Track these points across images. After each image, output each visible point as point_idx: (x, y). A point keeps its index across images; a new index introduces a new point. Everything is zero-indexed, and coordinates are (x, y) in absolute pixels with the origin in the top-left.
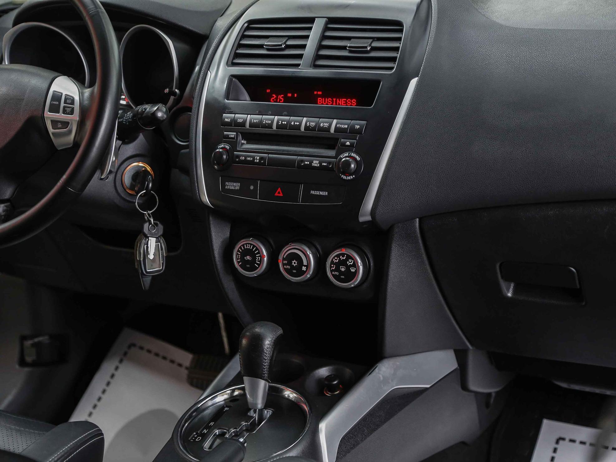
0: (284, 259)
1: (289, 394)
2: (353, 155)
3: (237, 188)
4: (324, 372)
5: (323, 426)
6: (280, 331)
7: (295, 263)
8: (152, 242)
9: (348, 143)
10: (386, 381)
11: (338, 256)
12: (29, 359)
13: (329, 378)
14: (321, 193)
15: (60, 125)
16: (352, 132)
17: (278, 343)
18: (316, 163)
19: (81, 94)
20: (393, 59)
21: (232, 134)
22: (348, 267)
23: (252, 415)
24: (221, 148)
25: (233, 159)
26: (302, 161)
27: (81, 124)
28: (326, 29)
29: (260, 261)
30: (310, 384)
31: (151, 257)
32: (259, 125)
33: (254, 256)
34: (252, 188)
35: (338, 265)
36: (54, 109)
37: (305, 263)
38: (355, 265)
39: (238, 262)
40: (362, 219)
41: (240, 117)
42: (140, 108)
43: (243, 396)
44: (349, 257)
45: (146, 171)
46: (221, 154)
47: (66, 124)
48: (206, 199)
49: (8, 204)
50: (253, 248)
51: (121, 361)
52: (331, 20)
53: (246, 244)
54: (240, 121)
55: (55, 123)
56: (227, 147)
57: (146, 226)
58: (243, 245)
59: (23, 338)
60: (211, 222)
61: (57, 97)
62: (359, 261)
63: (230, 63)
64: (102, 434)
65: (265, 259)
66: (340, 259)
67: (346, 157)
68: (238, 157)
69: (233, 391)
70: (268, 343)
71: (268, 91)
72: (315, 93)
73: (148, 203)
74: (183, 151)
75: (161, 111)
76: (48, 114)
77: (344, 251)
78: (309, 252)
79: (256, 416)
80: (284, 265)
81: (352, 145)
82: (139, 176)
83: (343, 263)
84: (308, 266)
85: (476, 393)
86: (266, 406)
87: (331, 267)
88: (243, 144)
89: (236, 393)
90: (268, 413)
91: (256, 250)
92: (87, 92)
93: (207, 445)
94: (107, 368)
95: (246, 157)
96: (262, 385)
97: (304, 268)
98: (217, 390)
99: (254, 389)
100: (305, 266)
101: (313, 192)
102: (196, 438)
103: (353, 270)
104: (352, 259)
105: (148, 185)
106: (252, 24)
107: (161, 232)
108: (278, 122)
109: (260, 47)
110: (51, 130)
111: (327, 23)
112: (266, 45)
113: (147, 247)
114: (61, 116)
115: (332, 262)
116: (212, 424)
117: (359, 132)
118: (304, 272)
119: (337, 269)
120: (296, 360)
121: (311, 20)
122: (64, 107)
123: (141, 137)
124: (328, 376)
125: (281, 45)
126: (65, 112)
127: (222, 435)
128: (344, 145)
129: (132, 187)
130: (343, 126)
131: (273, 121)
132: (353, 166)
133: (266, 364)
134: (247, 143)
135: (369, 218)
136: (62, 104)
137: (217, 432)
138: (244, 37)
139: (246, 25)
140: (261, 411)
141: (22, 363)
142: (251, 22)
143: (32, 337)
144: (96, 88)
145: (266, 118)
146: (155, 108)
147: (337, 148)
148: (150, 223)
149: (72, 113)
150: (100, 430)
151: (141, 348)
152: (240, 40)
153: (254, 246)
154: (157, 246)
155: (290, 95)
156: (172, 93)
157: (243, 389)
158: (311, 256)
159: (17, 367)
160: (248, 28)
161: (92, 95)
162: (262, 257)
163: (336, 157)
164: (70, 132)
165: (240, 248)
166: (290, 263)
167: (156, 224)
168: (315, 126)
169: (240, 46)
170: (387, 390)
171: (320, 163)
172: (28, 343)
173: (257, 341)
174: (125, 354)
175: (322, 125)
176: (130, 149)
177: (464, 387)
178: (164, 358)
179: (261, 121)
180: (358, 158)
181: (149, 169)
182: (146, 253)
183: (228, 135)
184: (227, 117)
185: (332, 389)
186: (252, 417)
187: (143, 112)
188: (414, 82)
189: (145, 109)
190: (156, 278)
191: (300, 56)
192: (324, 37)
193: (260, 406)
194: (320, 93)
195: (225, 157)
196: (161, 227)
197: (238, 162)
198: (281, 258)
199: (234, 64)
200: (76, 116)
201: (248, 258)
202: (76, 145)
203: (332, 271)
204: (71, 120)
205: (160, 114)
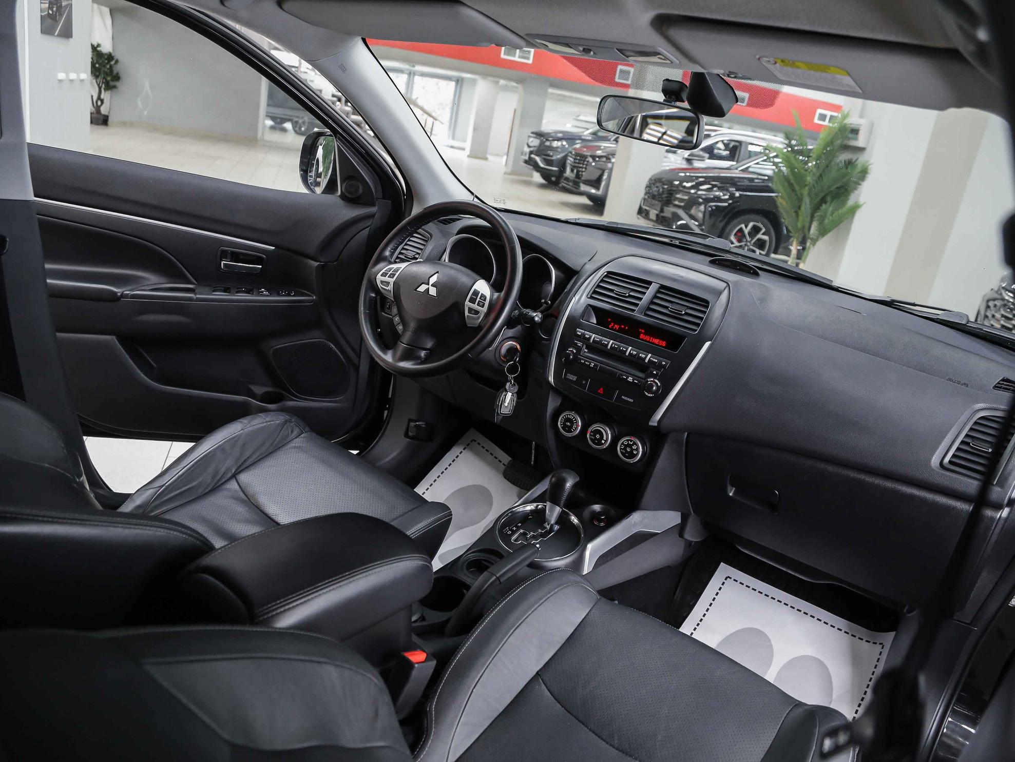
0: (591, 432)
1: (574, 520)
2: (656, 381)
3: (575, 379)
4: (597, 507)
5: (590, 546)
6: (578, 479)
7: (598, 436)
8: (509, 395)
9: (655, 372)
10: (635, 524)
11: (628, 440)
12: (411, 434)
13: (600, 514)
14: (629, 400)
15: (473, 312)
16: (659, 366)
17: (575, 486)
18: (630, 379)
19: (492, 295)
20: (698, 325)
21: (580, 344)
22: (632, 450)
23: (546, 526)
24: (570, 351)
25: (576, 359)
26: (622, 375)
27: (487, 314)
28: (658, 291)
29: (576, 428)
30: (586, 514)
31: (506, 405)
32: (600, 343)
33: (572, 423)
34: (584, 382)
35: (626, 446)
36: (473, 301)
37: (605, 438)
38: (637, 450)
39: (561, 425)
40: (650, 424)
41: (588, 334)
42: (525, 311)
43: (543, 510)
44: (635, 443)
45: (517, 348)
46: (569, 355)
47: (477, 312)
48: (551, 379)
49: (429, 351)
50: (573, 418)
51: (464, 449)
52: (662, 287)
53: (569, 415)
54: (587, 336)
55: (470, 310)
56: (575, 351)
57: (508, 384)
58: (567, 415)
59: (410, 420)
60: (550, 396)
61: (476, 293)
62: (641, 448)
63: (589, 296)
64: (452, 515)
65: (579, 428)
66: (628, 443)
67: (651, 381)
68: (581, 359)
69: (538, 505)
70: (569, 485)
71: (610, 320)
72: (640, 330)
73: (512, 370)
74: (543, 342)
75: (538, 317)
76: (467, 303)
77: (633, 439)
78: (609, 432)
79: (548, 527)
80: (590, 435)
81: (657, 374)
82: (511, 350)
83: (630, 446)
84: (606, 441)
85: (686, 539)
86: (556, 523)
87: (621, 446)
88: (585, 352)
89: (540, 507)
90: (556, 527)
91: (574, 420)
92: (496, 295)
93: (514, 537)
94: (455, 451)
95: (585, 361)
96: (558, 510)
97: (603, 442)
98: (526, 503)
99: (552, 511)
100: (604, 440)
101: (623, 397)
102: (508, 531)
103: (635, 452)
104: (636, 445)
105: (516, 359)
106: (610, 274)
107: (516, 390)
108: (612, 345)
109: (612, 291)
110: (467, 313)
111: (660, 288)
112: (616, 291)
113: (505, 398)
114: (475, 306)
115: (623, 443)
116: (520, 525)
117: (664, 366)
118: (603, 444)
119: (625, 449)
120: (581, 494)
121: (650, 283)
122: (479, 301)
123: (519, 327)
124: (599, 512)
125: (626, 294)
126: (478, 305)
127: (524, 534)
128: (652, 372)
129: (505, 356)
130: (654, 360)
131: (609, 343)
132: (654, 388)
133: (564, 498)
134: (588, 352)
135: (656, 424)
136: (478, 299)
137: (522, 531)
138: (602, 281)
139: (606, 273)
140: (552, 525)
141: (406, 435)
142: (609, 273)
143: (416, 421)
144: (503, 294)
145: (605, 340)
146: (535, 314)
147: (646, 373)
148: (511, 383)
149: (483, 306)
150: (451, 512)
151: (479, 444)
152: (600, 282)
153: (574, 418)
154: (511, 398)
155: (623, 326)
156: (546, 303)
157: (545, 506)
158: (610, 435)
159: (403, 436)
160: (606, 276)
161: (498, 297)
162: (578, 426)
163: (645, 379)
164: (479, 318)
165: (565, 416)
166: (595, 436)
167: (514, 385)
168: (636, 354)
169: (598, 286)
170: (635, 531)
171: (633, 380)
172: (412, 424)
173: (562, 482)
174: (468, 445)
175: (640, 355)
176: (511, 333)
177: (681, 535)
178: (492, 454)
179: (601, 341)
180: (659, 384)
181: (518, 347)
182: (504, 401)
183: (577, 343)
184: (580, 332)
185: (600, 521)
186: (546, 528)
187: (526, 314)
188: (707, 344)
189: (528, 313)
190: (506, 418)
191: (637, 305)
192: (655, 297)
193: (553, 522)
194: (643, 331)
195: (571, 357)
196: (517, 387)
197: (579, 363)
198: (590, 430)
199: (592, 298)
200: (485, 309)
201: (568, 424)
202: (480, 328)
203: (621, 449)
204: (482, 311)
205: (536, 319)
